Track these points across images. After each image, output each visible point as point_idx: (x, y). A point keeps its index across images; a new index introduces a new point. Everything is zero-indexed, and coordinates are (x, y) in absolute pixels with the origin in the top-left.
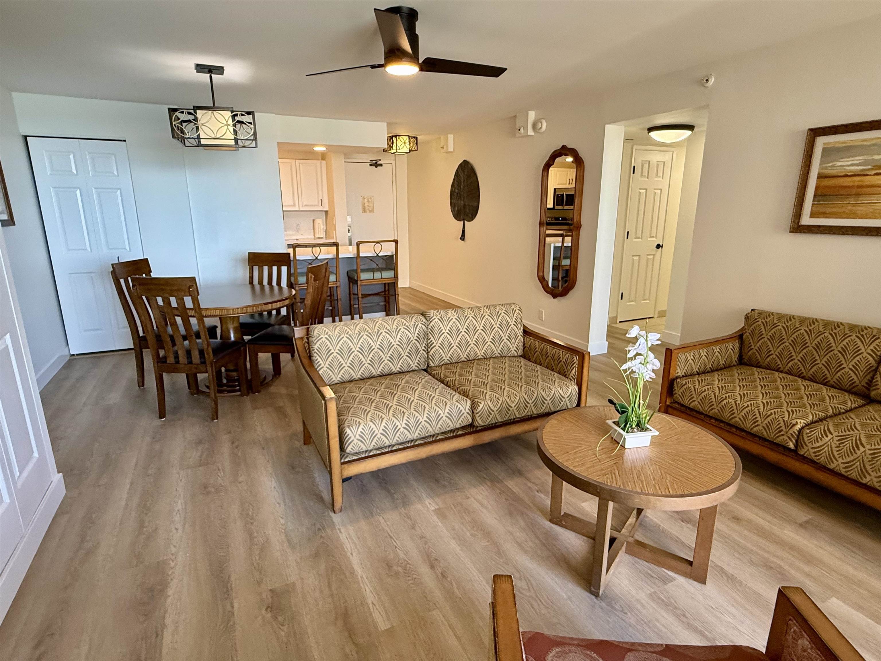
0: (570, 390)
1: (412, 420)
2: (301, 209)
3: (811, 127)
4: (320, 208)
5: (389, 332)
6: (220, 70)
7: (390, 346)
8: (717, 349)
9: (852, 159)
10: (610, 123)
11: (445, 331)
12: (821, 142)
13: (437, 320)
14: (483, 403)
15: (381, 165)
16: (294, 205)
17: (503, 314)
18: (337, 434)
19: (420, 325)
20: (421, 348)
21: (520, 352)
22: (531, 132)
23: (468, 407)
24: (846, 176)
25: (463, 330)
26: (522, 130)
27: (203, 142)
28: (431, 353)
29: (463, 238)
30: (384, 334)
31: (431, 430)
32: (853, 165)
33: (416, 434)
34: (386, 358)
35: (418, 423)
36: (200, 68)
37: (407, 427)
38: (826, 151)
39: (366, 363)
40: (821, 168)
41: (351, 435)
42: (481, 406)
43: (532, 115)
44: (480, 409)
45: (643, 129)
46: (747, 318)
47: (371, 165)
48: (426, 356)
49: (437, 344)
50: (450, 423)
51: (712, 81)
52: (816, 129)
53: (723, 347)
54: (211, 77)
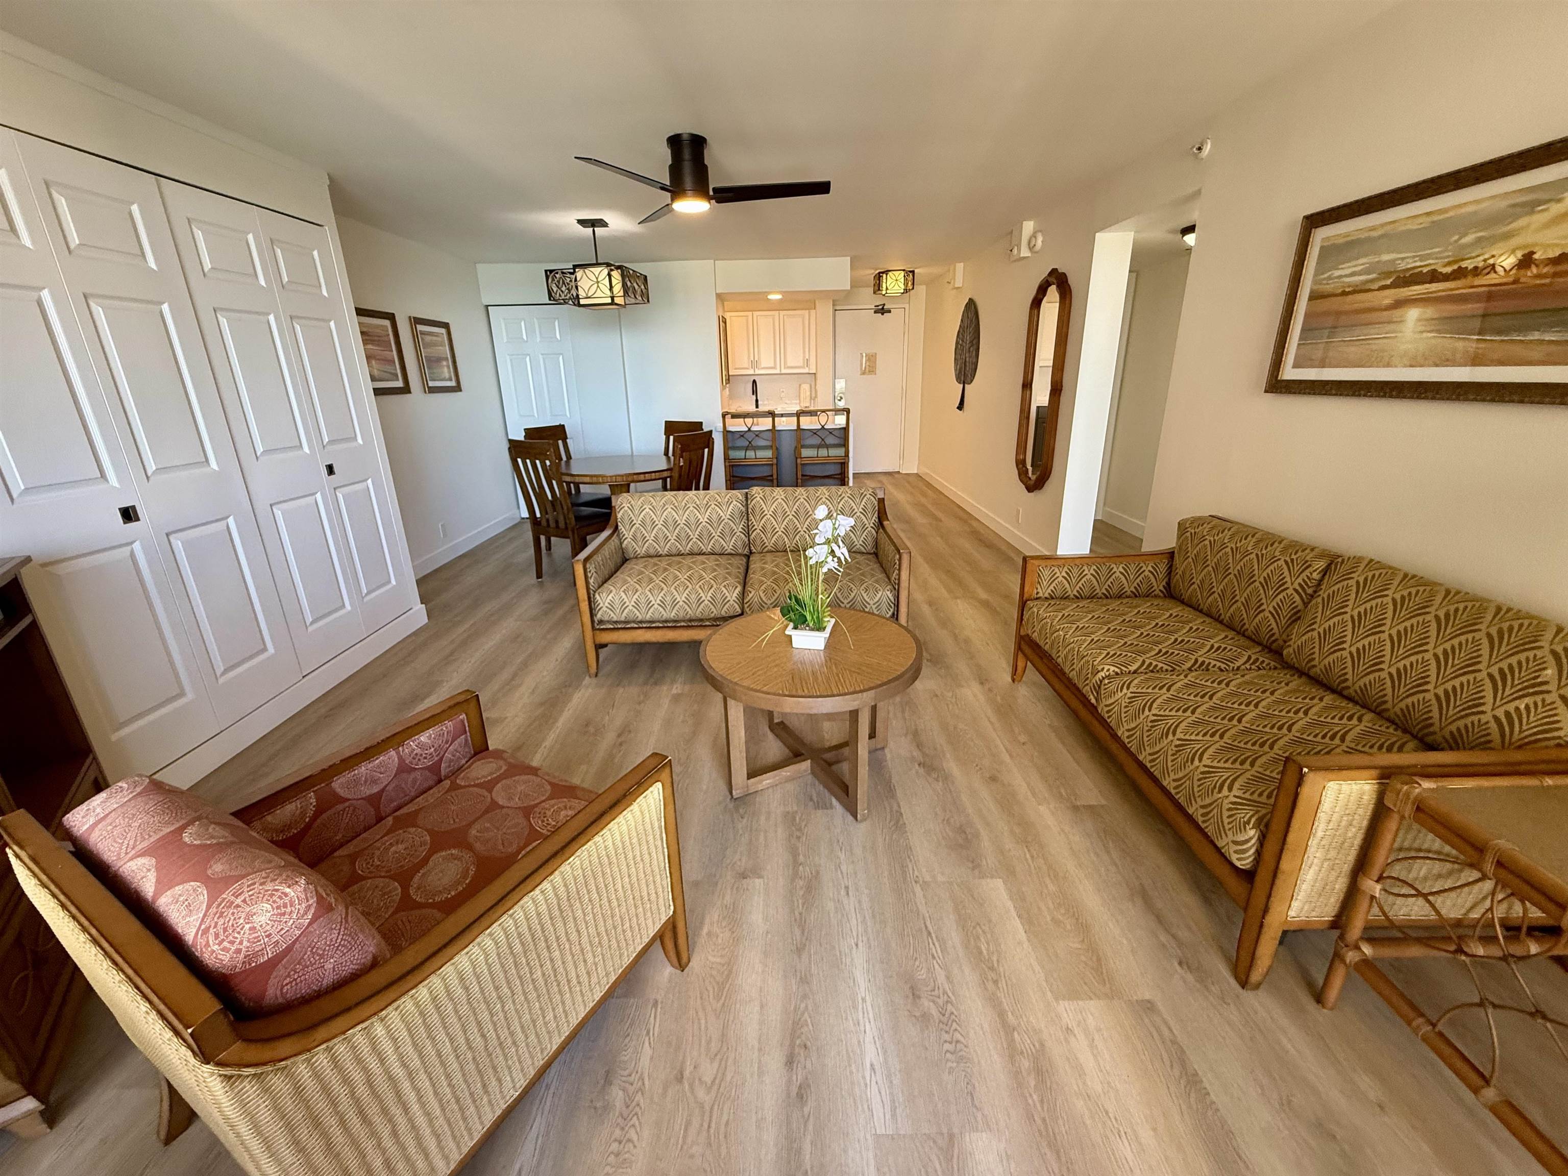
0: (879, 596)
1: (668, 598)
2: (784, 371)
3: (1305, 214)
4: (806, 370)
5: (697, 508)
6: (601, 223)
7: (698, 523)
8: (1118, 569)
9: (1354, 263)
10: (1101, 229)
11: (769, 512)
12: (1322, 235)
13: (758, 499)
14: (753, 592)
15: (890, 312)
16: (774, 368)
18: (586, 598)
19: (735, 503)
20: (739, 529)
21: (870, 548)
22: (1025, 252)
23: (735, 594)
24: (1344, 294)
25: (791, 514)
26: (1015, 251)
27: (582, 302)
28: (752, 537)
29: (961, 407)
30: (691, 508)
31: (690, 612)
32: (1353, 274)
33: (673, 614)
34: (694, 536)
35: (674, 603)
36: (581, 222)
37: (663, 604)
38: (1325, 252)
40: (1315, 282)
41: (600, 601)
42: (751, 595)
43: (1029, 227)
44: (749, 598)
46: (1182, 527)
47: (875, 312)
48: (746, 540)
49: (758, 526)
51: (1207, 148)
52: (1312, 215)
53: (1133, 567)
54: (594, 231)
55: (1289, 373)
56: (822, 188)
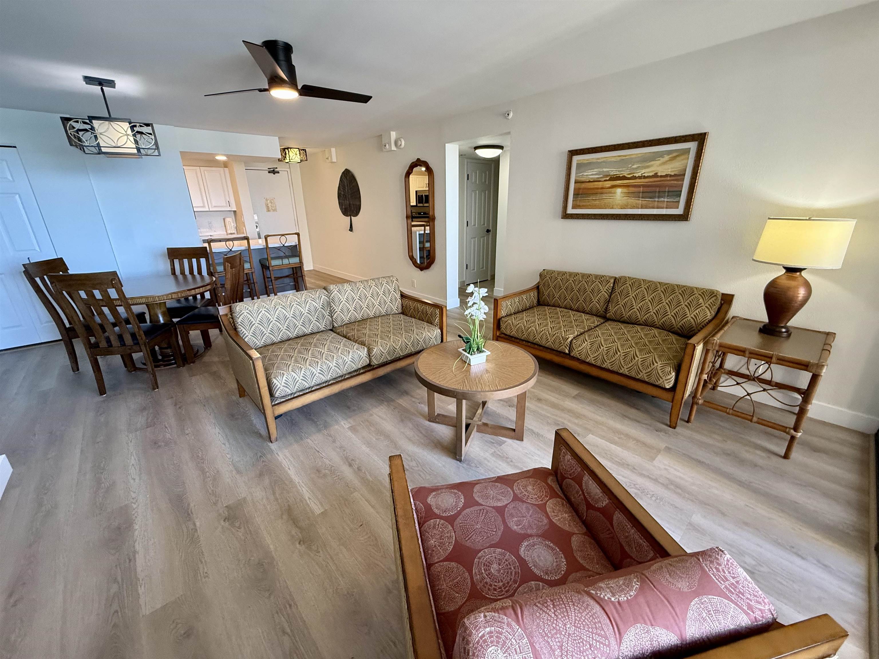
0: (435, 333)
1: (325, 367)
2: (211, 210)
3: (570, 149)
4: (229, 209)
5: (299, 304)
6: (111, 84)
7: (301, 314)
8: (524, 297)
9: (592, 171)
10: (448, 143)
11: (343, 299)
12: (576, 159)
13: (336, 292)
14: (376, 348)
15: (278, 172)
17: (385, 284)
18: (266, 384)
19: (323, 297)
20: (326, 314)
21: (400, 310)
22: (394, 148)
23: (365, 353)
24: (590, 182)
25: (357, 298)
26: (387, 146)
27: (104, 150)
28: (334, 317)
29: (351, 229)
30: (295, 305)
31: (340, 372)
32: (592, 175)
33: (329, 376)
34: (299, 324)
35: (329, 368)
36: (89, 80)
37: (322, 372)
38: (579, 166)
39: (283, 329)
40: (576, 177)
41: (277, 383)
42: (375, 350)
43: (393, 135)
44: (374, 353)
45: (471, 148)
46: (541, 275)
47: (269, 172)
48: (331, 319)
49: (338, 310)
50: (354, 365)
51: (511, 115)
52: (572, 151)
54: (102, 90)
55: (570, 211)
56: (365, 99)
